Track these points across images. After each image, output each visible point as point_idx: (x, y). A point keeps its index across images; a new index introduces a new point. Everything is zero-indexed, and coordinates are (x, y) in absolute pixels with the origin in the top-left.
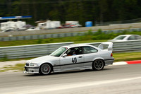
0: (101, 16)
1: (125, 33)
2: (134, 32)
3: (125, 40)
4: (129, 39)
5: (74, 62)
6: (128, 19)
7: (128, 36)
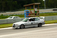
0: (3, 9)
1: (12, 15)
2: (16, 15)
3: (12, 18)
4: (14, 18)
5: (32, 24)
6: (14, 10)
7: (14, 17)
